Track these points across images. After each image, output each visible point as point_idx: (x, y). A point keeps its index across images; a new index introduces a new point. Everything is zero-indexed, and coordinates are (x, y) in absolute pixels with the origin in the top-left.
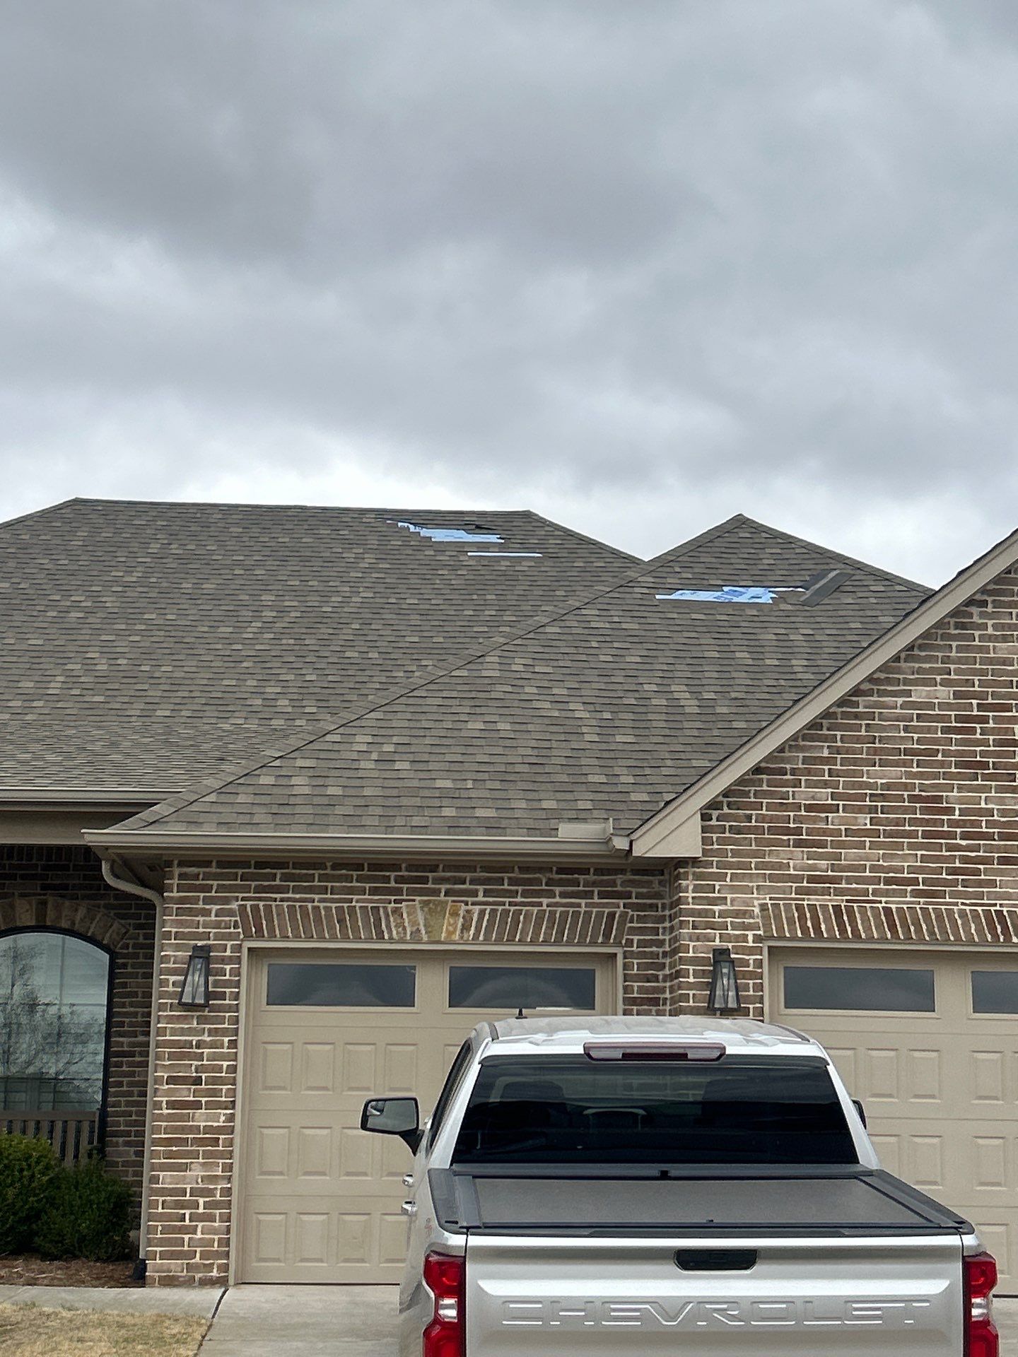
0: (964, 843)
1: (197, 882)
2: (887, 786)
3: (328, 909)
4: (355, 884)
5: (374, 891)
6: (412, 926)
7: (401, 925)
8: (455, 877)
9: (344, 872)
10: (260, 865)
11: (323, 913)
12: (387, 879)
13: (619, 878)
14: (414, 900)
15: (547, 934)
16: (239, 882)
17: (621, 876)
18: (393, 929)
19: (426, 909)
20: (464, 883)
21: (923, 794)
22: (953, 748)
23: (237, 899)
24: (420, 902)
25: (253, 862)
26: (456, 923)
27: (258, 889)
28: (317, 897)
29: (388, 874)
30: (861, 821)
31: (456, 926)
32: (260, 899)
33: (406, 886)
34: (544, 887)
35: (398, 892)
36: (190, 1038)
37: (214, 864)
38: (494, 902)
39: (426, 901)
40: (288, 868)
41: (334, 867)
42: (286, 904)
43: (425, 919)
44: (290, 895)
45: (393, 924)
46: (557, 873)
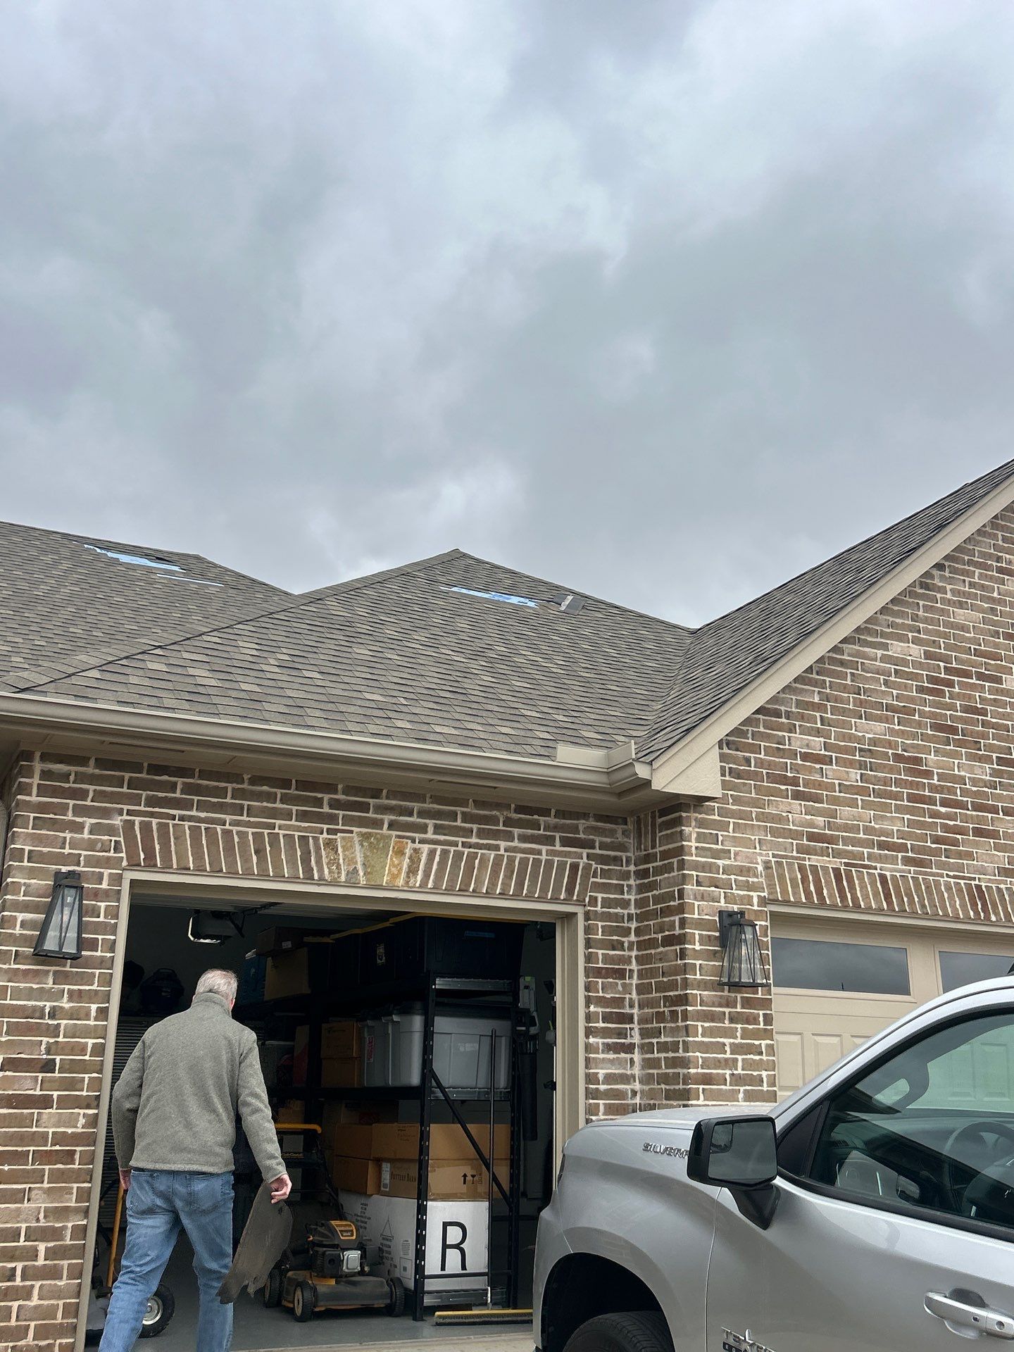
0: (943, 810)
1: (67, 785)
2: (874, 742)
3: (242, 835)
4: (278, 805)
5: (303, 816)
6: (349, 865)
7: (334, 862)
8: (401, 806)
9: (265, 788)
10: (156, 769)
11: (236, 839)
12: (319, 802)
13: (582, 824)
14: (352, 832)
15: (506, 885)
16: (125, 790)
17: (584, 821)
18: (325, 867)
19: (365, 844)
20: (411, 814)
21: (906, 754)
22: (927, 709)
23: (121, 812)
24: (360, 834)
25: (145, 765)
26: (400, 864)
27: (151, 802)
28: (228, 818)
29: (320, 795)
30: (853, 776)
31: (401, 869)
32: (152, 815)
33: (341, 813)
34: (501, 828)
35: (332, 819)
36: (41, 1004)
37: (92, 762)
38: (445, 841)
39: (366, 833)
40: (193, 778)
41: (253, 781)
42: (187, 824)
43: (366, 857)
44: (194, 813)
45: (325, 861)
46: (516, 811)
